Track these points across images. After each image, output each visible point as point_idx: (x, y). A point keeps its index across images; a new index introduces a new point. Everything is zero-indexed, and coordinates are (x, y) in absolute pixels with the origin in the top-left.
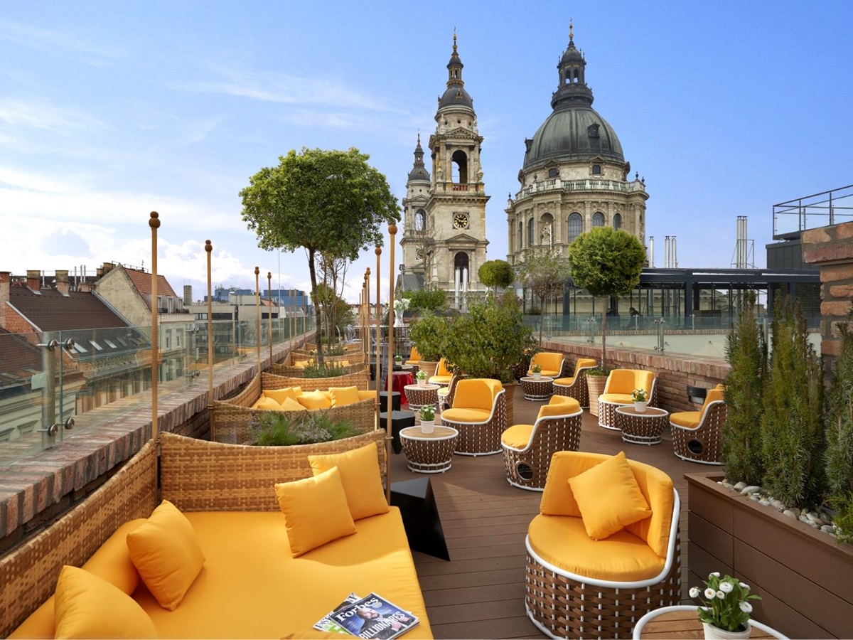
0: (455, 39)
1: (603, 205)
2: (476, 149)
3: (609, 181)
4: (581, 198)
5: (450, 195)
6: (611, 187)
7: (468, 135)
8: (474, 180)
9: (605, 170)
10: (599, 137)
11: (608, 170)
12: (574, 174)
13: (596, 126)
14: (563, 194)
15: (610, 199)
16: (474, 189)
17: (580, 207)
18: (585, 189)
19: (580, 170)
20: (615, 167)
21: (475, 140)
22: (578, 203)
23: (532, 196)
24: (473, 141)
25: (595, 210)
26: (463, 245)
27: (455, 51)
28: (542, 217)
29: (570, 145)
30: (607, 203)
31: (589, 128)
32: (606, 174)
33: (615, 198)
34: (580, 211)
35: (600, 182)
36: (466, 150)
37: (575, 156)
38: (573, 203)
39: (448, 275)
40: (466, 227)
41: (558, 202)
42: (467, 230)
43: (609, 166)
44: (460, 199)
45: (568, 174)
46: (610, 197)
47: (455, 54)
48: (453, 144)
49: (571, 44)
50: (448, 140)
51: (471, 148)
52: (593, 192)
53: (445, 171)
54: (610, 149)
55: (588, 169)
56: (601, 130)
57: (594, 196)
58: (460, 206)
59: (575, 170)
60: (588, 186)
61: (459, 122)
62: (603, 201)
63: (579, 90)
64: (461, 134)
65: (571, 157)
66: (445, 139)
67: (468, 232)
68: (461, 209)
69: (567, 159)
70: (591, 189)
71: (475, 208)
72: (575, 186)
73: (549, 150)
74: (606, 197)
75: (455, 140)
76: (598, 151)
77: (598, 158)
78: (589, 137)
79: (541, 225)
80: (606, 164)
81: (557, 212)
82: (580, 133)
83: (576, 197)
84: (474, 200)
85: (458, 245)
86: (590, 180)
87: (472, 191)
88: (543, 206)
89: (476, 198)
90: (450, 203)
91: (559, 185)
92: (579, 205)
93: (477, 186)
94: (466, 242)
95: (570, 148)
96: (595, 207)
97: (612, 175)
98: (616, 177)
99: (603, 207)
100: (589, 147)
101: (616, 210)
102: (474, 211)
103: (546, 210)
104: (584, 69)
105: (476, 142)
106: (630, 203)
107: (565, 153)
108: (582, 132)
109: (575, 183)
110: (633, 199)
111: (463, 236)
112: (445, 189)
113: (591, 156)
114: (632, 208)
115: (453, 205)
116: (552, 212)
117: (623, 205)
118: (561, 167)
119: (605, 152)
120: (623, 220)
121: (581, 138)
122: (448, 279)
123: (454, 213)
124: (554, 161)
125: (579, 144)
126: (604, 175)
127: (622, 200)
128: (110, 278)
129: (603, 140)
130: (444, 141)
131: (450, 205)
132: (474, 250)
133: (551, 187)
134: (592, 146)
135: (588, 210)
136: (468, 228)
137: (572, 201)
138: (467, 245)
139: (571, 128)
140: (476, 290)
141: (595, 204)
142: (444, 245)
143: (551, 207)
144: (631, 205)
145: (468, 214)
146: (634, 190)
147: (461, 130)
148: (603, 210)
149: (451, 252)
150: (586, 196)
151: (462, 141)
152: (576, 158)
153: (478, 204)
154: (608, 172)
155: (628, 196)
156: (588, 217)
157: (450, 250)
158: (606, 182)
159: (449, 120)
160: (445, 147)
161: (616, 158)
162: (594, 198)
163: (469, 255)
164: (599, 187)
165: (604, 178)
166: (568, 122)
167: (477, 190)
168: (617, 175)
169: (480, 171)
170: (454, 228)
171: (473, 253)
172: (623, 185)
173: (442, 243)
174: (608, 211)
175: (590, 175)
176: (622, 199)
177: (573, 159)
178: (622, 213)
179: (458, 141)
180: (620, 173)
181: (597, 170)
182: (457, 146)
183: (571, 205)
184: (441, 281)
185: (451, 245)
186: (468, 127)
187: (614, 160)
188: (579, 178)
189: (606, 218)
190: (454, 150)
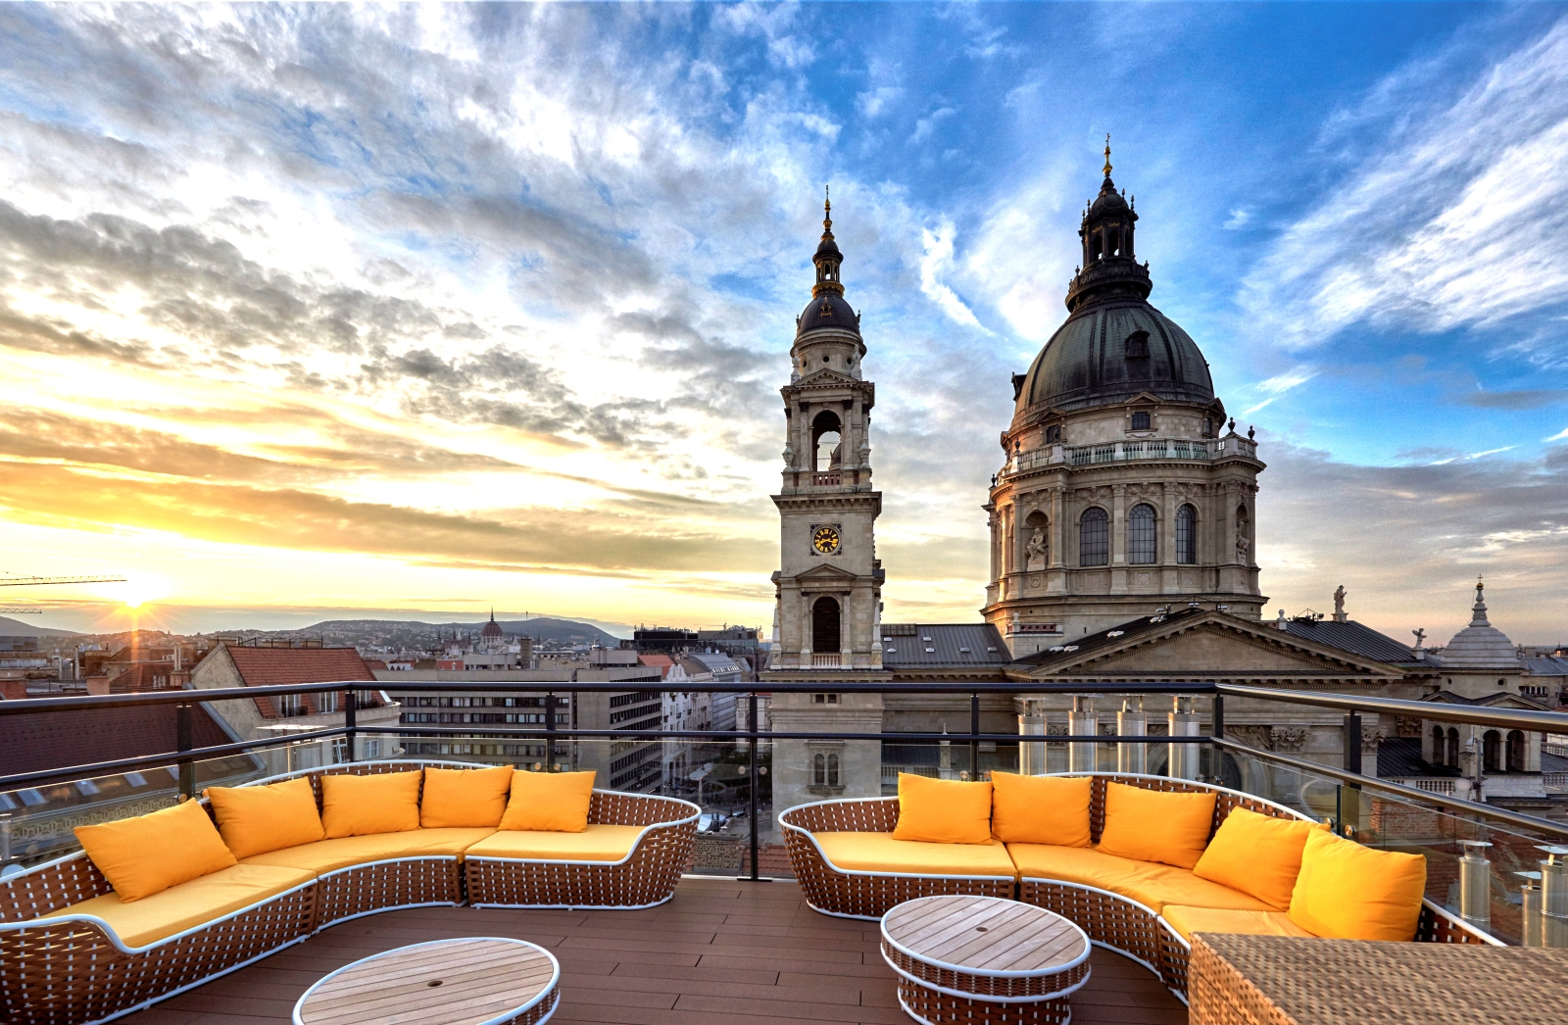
0: (828, 208)
1: (1152, 488)
2: (858, 406)
3: (1166, 441)
4: (1105, 478)
5: (802, 495)
6: (1171, 453)
7: (839, 382)
8: (853, 463)
9: (1159, 420)
10: (1149, 357)
11: (1168, 420)
12: (1093, 433)
13: (1141, 337)
14: (1070, 474)
15: (1167, 476)
16: (852, 480)
17: (1103, 496)
18: (1112, 462)
19: (1105, 424)
20: (1184, 413)
21: (853, 389)
22: (1099, 488)
23: (1010, 481)
24: (849, 392)
25: (1134, 500)
26: (828, 584)
27: (828, 229)
28: (1028, 519)
29: (1087, 378)
30: (1162, 485)
31: (1127, 341)
32: (1163, 428)
33: (1180, 473)
34: (1104, 504)
35: (1145, 445)
36: (837, 410)
37: (1094, 398)
38: (1089, 489)
39: (801, 640)
40: (835, 551)
41: (1055, 490)
42: (838, 557)
43: (1170, 412)
44: (821, 501)
45: (1082, 433)
46: (1168, 473)
47: (828, 235)
48: (811, 400)
49: (1108, 185)
50: (804, 395)
51: (847, 405)
52: (1127, 466)
53: (799, 451)
54: (1173, 378)
55: (1121, 422)
56: (1155, 344)
57: (1133, 474)
58: (823, 512)
59: (1095, 425)
60: (1119, 454)
61: (826, 359)
62: (1152, 480)
63: (1116, 270)
64: (827, 381)
65: (1088, 400)
66: (799, 392)
67: (838, 562)
68: (826, 519)
69: (1079, 406)
70: (1127, 461)
71: (852, 516)
72: (1093, 456)
73: (1048, 392)
74: (1159, 473)
75: (815, 394)
76: (1146, 385)
77: (1143, 398)
78: (1128, 359)
79: (1026, 534)
80: (1161, 407)
81: (1053, 509)
82: (1109, 353)
83: (1095, 477)
84: (848, 500)
85: (817, 585)
86: (1124, 442)
87: (847, 484)
88: (1029, 498)
89: (852, 498)
90: (804, 509)
91: (1058, 455)
92: (1102, 492)
93: (856, 474)
94: (832, 579)
95: (1087, 383)
96: (1134, 494)
97: (1176, 429)
98: (1187, 431)
99: (1153, 494)
100: (1126, 377)
101: (1182, 498)
102: (850, 521)
103: (1034, 506)
104: (1132, 228)
105: (855, 394)
106: (1216, 481)
107: (1076, 396)
108: (1115, 351)
109: (1093, 451)
110: (1223, 473)
111: (825, 567)
112: (796, 484)
113: (1129, 395)
114: (1221, 492)
115: (811, 512)
116: (1044, 509)
117: (1202, 486)
118: (1069, 422)
119: (1159, 384)
120: (1200, 516)
121: (1109, 362)
122: (801, 647)
123: (813, 527)
124: (1055, 411)
125: (1104, 376)
126: (1156, 430)
127: (1199, 477)
128: (209, 664)
129: (1157, 362)
130: (797, 397)
131: (806, 513)
132: (847, 593)
133: (1043, 462)
134: (1132, 376)
135: (1119, 502)
136: (839, 553)
137: (1088, 485)
138: (835, 584)
139: (1092, 345)
140: (850, 667)
141: (1134, 489)
142: (794, 586)
143: (1044, 500)
144: (1219, 484)
145: (839, 526)
146: (1225, 455)
147: (826, 374)
148: (1154, 500)
149: (805, 598)
150: (1115, 475)
151: (828, 393)
152: (1097, 403)
153: (857, 507)
154: (1166, 424)
155: (1212, 468)
156: (1119, 514)
157: (804, 594)
158: (1161, 445)
159: (808, 358)
160: (798, 408)
161: (1187, 395)
162: (1133, 476)
163: (840, 603)
164: (1145, 454)
165: (1158, 436)
166: (1087, 334)
167: (856, 481)
168: (1191, 427)
169: (864, 446)
170: (813, 553)
171: (847, 598)
172: (1200, 447)
173: (790, 582)
174: (1164, 500)
175: (1126, 432)
176: (1198, 473)
177: (1092, 404)
178: (1197, 503)
179: (822, 394)
180: (1196, 422)
181: (1141, 421)
182: (821, 404)
183: (1085, 494)
184: (789, 650)
185: (805, 585)
186: (844, 367)
187: (1182, 398)
188: (1102, 440)
189: (1159, 516)
190: (814, 412)
